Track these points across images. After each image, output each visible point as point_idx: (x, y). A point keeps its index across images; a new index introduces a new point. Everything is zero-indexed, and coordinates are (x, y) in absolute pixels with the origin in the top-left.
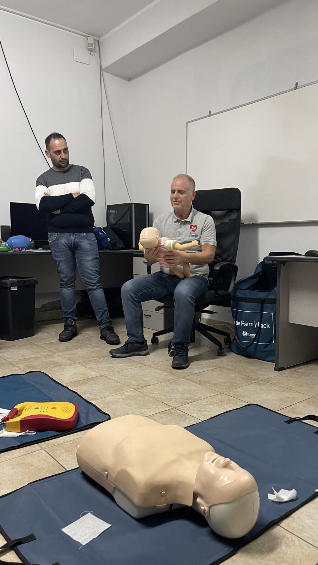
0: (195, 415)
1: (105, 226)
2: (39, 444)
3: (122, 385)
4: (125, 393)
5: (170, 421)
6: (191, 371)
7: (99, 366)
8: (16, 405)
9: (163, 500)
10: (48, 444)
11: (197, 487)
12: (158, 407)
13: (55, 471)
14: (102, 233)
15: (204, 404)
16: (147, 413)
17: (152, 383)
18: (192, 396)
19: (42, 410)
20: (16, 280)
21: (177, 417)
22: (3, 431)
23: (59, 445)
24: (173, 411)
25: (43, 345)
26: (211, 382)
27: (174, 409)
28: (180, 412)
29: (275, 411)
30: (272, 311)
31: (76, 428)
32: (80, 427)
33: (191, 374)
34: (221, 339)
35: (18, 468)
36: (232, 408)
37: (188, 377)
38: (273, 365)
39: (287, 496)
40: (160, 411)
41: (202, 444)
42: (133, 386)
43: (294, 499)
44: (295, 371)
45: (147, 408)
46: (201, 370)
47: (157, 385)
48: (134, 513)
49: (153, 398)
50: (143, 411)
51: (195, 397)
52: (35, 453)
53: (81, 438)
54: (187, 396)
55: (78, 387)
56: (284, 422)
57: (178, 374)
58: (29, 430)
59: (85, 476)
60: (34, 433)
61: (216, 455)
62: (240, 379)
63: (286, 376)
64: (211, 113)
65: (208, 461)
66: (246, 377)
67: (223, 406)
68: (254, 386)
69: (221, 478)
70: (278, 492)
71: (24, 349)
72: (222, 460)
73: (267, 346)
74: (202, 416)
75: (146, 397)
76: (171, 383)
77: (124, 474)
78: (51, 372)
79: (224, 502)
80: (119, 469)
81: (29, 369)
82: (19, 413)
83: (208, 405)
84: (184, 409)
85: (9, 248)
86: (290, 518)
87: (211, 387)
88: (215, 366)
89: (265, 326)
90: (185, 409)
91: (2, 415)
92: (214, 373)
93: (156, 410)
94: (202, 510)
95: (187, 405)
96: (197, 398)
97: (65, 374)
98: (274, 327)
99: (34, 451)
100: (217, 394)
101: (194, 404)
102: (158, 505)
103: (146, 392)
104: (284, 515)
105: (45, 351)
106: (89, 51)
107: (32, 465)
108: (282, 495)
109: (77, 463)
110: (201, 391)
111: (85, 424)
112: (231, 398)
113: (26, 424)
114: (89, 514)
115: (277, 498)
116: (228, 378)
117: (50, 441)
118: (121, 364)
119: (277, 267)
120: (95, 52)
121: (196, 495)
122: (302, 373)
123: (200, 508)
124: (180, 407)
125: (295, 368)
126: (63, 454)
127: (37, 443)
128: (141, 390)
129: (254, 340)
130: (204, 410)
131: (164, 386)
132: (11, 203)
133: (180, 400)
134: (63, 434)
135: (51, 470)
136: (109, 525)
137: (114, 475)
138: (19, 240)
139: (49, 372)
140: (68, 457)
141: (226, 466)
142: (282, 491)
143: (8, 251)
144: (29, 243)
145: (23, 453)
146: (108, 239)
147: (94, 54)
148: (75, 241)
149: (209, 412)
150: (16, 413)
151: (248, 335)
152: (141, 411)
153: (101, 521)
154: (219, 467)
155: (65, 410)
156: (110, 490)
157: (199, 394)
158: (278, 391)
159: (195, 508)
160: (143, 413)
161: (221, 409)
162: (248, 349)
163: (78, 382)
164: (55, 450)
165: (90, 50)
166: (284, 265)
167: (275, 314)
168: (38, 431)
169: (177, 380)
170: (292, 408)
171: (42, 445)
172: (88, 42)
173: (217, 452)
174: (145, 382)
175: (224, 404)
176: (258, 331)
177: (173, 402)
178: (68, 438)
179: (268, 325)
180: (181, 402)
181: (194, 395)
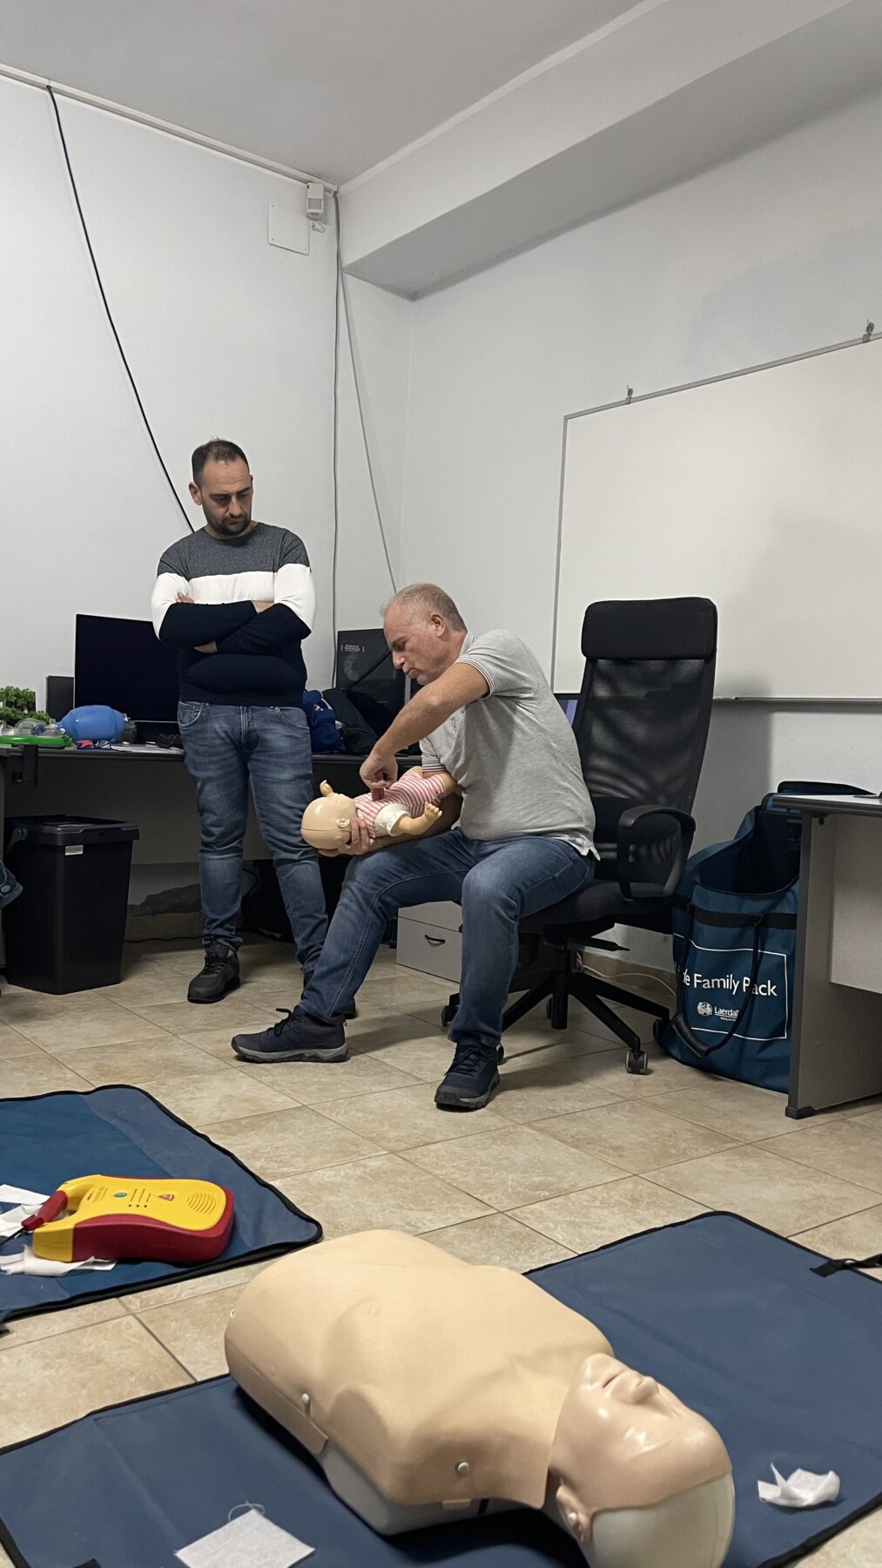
0: (559, 1236)
1: (331, 688)
2: (122, 1298)
3: (359, 1137)
4: (363, 1162)
5: (489, 1249)
6: (550, 1107)
7: (297, 1079)
8: (63, 1182)
9: (460, 1486)
10: (147, 1298)
11: (561, 1457)
12: (455, 1208)
13: (162, 1381)
14: (321, 707)
15: (586, 1206)
16: (425, 1221)
17: (440, 1137)
18: (550, 1179)
19: (135, 1203)
20: (80, 828)
21: (508, 1240)
22: (23, 1257)
23: (177, 1305)
24: (498, 1221)
25: (144, 1011)
26: (605, 1140)
27: (500, 1217)
28: (517, 1224)
29: (785, 1236)
30: (784, 948)
31: (226, 1259)
32: (236, 1254)
33: (551, 1115)
34: (641, 1023)
35: (60, 1366)
36: (665, 1221)
37: (542, 1125)
38: (783, 1100)
39: (812, 1489)
40: (460, 1218)
41: (579, 1329)
42: (389, 1142)
43: (833, 1499)
44: (844, 1120)
45: (426, 1210)
46: (578, 1106)
47: (453, 1141)
48: (380, 1520)
49: (442, 1180)
50: (414, 1215)
51: (559, 1182)
52: (109, 1325)
53: (237, 1288)
54: (538, 1179)
55: (236, 1137)
56: (811, 1269)
57: (514, 1113)
58: (96, 1258)
59: (248, 1405)
60: (110, 1267)
61: (615, 1366)
62: (689, 1135)
63: (818, 1134)
64: (633, 396)
65: (592, 1381)
66: (706, 1132)
67: (640, 1214)
68: (726, 1158)
69: (628, 1434)
70: (786, 1477)
71: (92, 1021)
72: (633, 1380)
73: (765, 1045)
74: (578, 1240)
75: (423, 1175)
76: (494, 1139)
77: (356, 1406)
78: (163, 1091)
79: (631, 1503)
80: (340, 1389)
81: (104, 1079)
82: (70, 1207)
83: (595, 1207)
84: (529, 1216)
85: (66, 740)
86: (818, 1556)
87: (605, 1156)
88: (619, 1096)
89: (764, 990)
90: (532, 1217)
91: (24, 1209)
92: (616, 1116)
93: (450, 1215)
94: (572, 1524)
95: (537, 1206)
96: (565, 1185)
97: (201, 1098)
98: (790, 994)
99: (107, 1318)
100: (623, 1176)
101: (556, 1204)
102: (448, 1499)
103: (423, 1163)
104: (803, 1546)
105: (149, 1027)
106: (310, 219)
107: (99, 1361)
108: (798, 1486)
109: (225, 1361)
110: (579, 1167)
111: (249, 1245)
112: (661, 1191)
113: (89, 1239)
114: (253, 1512)
115: (785, 1494)
116: (655, 1133)
117: (153, 1290)
118: (358, 1076)
119: (800, 825)
120: (326, 223)
121: (554, 1479)
122: (863, 1127)
123: (566, 1517)
124: (517, 1211)
125: (844, 1112)
126: (187, 1333)
127: (117, 1297)
128: (407, 1154)
129: (735, 1026)
130: (585, 1223)
131: (474, 1146)
132: (79, 617)
133: (519, 1188)
134: (191, 1272)
135: (152, 1377)
136: (308, 1550)
137: (327, 1405)
138: (95, 718)
139: (157, 1088)
140: (199, 1342)
141: (644, 1399)
142: (800, 1476)
143: (63, 748)
144: (121, 728)
145: (78, 1324)
146: (337, 722)
147: (323, 228)
148: (251, 727)
149: (597, 1228)
150: (60, 1206)
152: (409, 1217)
153: (284, 1536)
154: (624, 1402)
155: (198, 1205)
156: (314, 1449)
157: (572, 1174)
158: (795, 1179)
159: (551, 1515)
160: (412, 1223)
161: (631, 1222)
162: (713, 1054)
163: (236, 1121)
164: (166, 1317)
165: (313, 217)
166: (821, 822)
167: (791, 958)
168: (121, 1260)
169: (512, 1130)
170: (833, 1231)
171: (130, 1302)
172: (309, 197)
173: (619, 1355)
174: (421, 1133)
175: (641, 1207)
176: (747, 1002)
177: (498, 1195)
178: (201, 1284)
179: (771, 988)
180: (521, 1196)
181: (556, 1176)
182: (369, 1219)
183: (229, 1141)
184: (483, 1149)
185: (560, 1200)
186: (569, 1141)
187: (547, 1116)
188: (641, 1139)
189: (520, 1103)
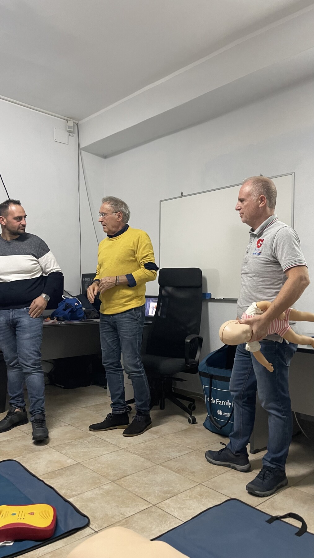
0: (176, 514)
3: (100, 476)
4: (102, 487)
5: (151, 523)
7: (75, 451)
12: (137, 505)
15: (184, 500)
16: (127, 512)
17: (129, 473)
18: (171, 488)
21: (158, 518)
24: (153, 509)
27: (154, 507)
28: (160, 510)
29: (255, 507)
31: (54, 537)
32: (58, 535)
36: (213, 504)
40: (139, 510)
42: (111, 477)
45: (126, 507)
49: (132, 493)
50: (123, 510)
51: (174, 490)
54: (166, 489)
55: (54, 480)
56: (265, 521)
57: (155, 460)
67: (203, 501)
68: (231, 473)
74: (183, 516)
75: (124, 491)
76: (149, 472)
78: (25, 460)
83: (187, 500)
84: (165, 506)
87: (189, 476)
92: (191, 458)
93: (135, 508)
95: (167, 501)
96: (176, 491)
97: (40, 462)
100: (196, 485)
101: (173, 499)
103: (124, 485)
110: (181, 482)
111: (64, 531)
112: (210, 490)
118: (97, 448)
120: (74, 133)
124: (160, 504)
128: (118, 482)
130: (184, 507)
131: (142, 476)
133: (159, 494)
134: (43, 543)
148: (14, 318)
149: (189, 509)
151: (223, 414)
152: (121, 511)
157: (178, 485)
160: (122, 513)
161: (201, 506)
162: (222, 429)
163: (53, 472)
169: (155, 467)
170: (271, 502)
174: (122, 472)
175: (203, 498)
177: (153, 497)
178: (46, 549)
180: (161, 497)
181: (172, 487)
183: (51, 482)
184: (145, 477)
185: (175, 497)
186: (176, 470)
187: (167, 460)
188: (201, 468)
189: (157, 455)
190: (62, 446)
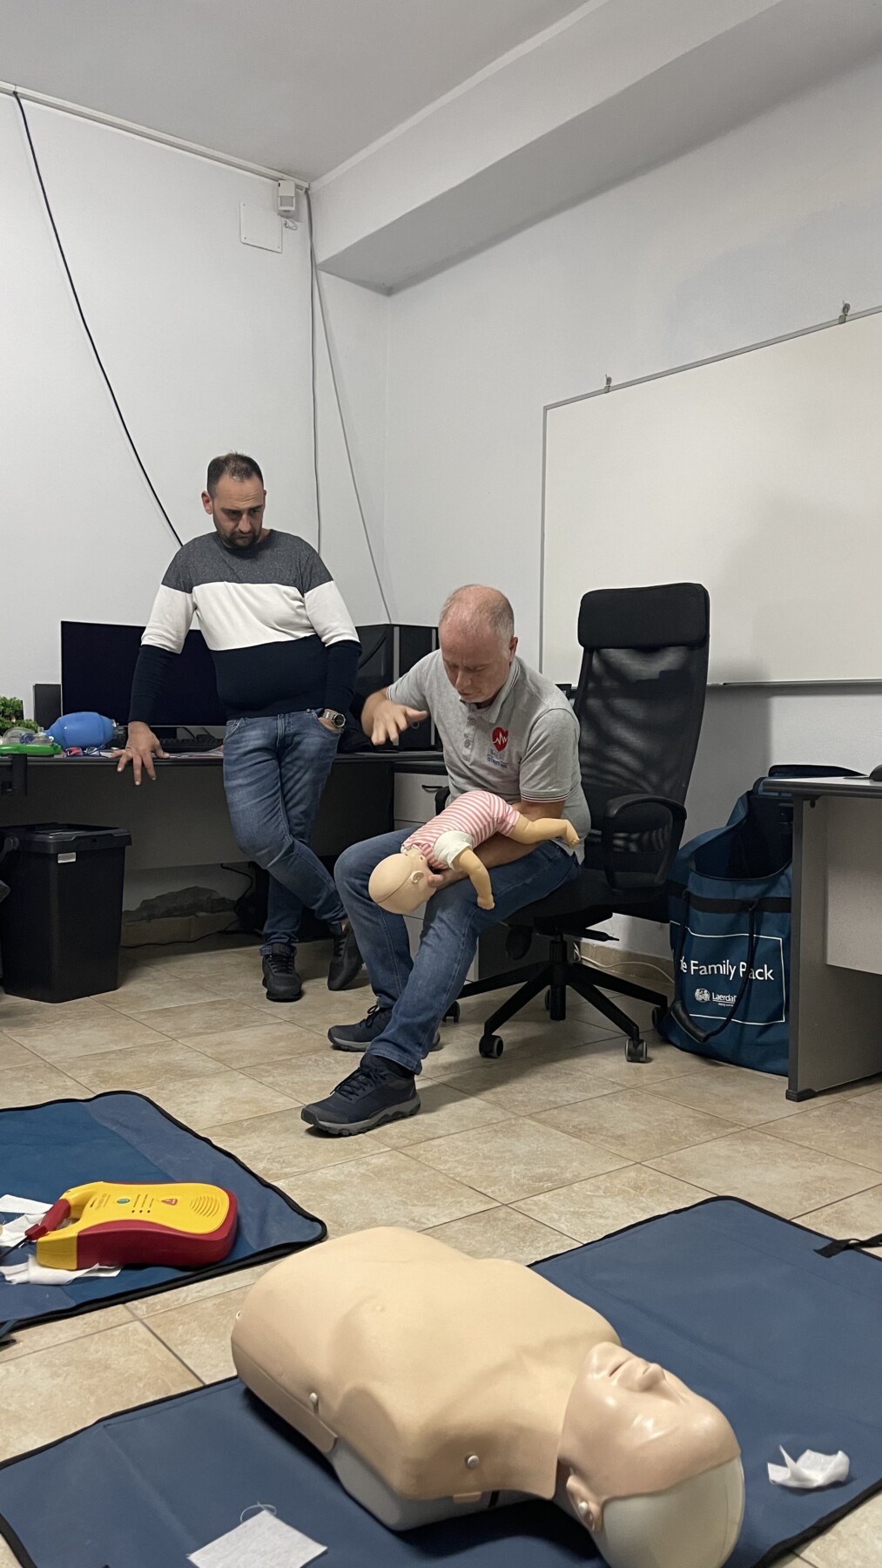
0: (563, 1227)
2: (128, 1304)
4: (367, 1159)
5: (494, 1242)
6: (551, 1098)
7: (297, 1079)
8: (65, 1190)
9: (471, 1479)
10: (153, 1304)
11: (569, 1447)
12: (458, 1202)
13: (171, 1386)
15: (589, 1196)
16: (429, 1217)
17: (443, 1132)
18: (554, 1170)
19: (137, 1209)
20: (72, 835)
21: (512, 1232)
22: (27, 1266)
23: (184, 1309)
24: (502, 1214)
25: (143, 1017)
26: (608, 1130)
27: (504, 1209)
28: (521, 1216)
29: (788, 1219)
30: (780, 932)
31: (231, 1260)
32: (241, 1257)
33: (552, 1106)
34: (638, 1011)
35: (68, 1375)
36: (667, 1208)
37: (543, 1116)
38: (782, 1083)
39: (822, 1470)
40: (465, 1212)
41: (586, 1318)
42: (392, 1138)
43: (842, 1479)
44: (844, 1102)
45: (429, 1205)
46: (580, 1096)
47: (456, 1136)
48: (392, 1516)
49: (445, 1174)
50: (418, 1211)
51: (562, 1173)
52: (116, 1332)
53: (243, 1290)
54: (541, 1170)
55: (238, 1140)
56: (815, 1251)
57: (517, 1106)
58: (101, 1265)
60: (115, 1274)
61: (621, 1354)
62: (691, 1121)
63: (818, 1116)
64: (612, 385)
65: (599, 1369)
66: (707, 1117)
67: (642, 1202)
68: (728, 1143)
69: (635, 1422)
70: (795, 1459)
71: (90, 1028)
72: (640, 1368)
73: (765, 1029)
74: (583, 1230)
75: (425, 1170)
76: (496, 1131)
77: (364, 1402)
78: (164, 1096)
79: (646, 1490)
80: (348, 1386)
81: (103, 1085)
82: (73, 1214)
83: (599, 1197)
84: (533, 1207)
85: (55, 748)
86: (830, 1536)
87: (607, 1145)
88: (620, 1085)
89: (761, 974)
90: (536, 1208)
91: (27, 1219)
92: (617, 1105)
93: (454, 1210)
94: (583, 1513)
95: (541, 1197)
96: (568, 1175)
97: (202, 1101)
98: (786, 977)
99: (113, 1325)
100: (625, 1164)
101: (559, 1195)
102: (458, 1493)
103: (426, 1159)
104: (813, 1527)
105: (149, 1032)
106: (282, 216)
107: (107, 1367)
108: (809, 1467)
109: (232, 1364)
110: (581, 1157)
111: (255, 1247)
112: (664, 1178)
113: (93, 1246)
114: (265, 1513)
115: (796, 1476)
116: (657, 1120)
117: (159, 1295)
119: (792, 808)
120: (298, 220)
121: (564, 1469)
122: (864, 1107)
123: (577, 1505)
124: (520, 1204)
125: (844, 1093)
126: (195, 1336)
127: (123, 1303)
128: (410, 1150)
129: (732, 1012)
130: (589, 1213)
131: (477, 1139)
132: (63, 623)
133: (522, 1180)
134: (198, 1274)
135: (159, 1381)
136: (321, 1549)
137: (336, 1404)
138: (82, 725)
139: (158, 1093)
140: (206, 1346)
141: (651, 1386)
142: (809, 1456)
143: (52, 756)
144: (109, 733)
145: (84, 1331)
147: (295, 226)
148: (287, 731)
149: (601, 1217)
150: (63, 1214)
151: (711, 998)
152: (412, 1213)
153: (297, 1535)
154: (630, 1389)
155: (202, 1209)
156: (324, 1447)
157: (575, 1164)
158: (797, 1161)
159: (562, 1505)
160: (416, 1219)
161: (635, 1210)
162: (712, 1039)
163: (238, 1123)
164: (173, 1322)
165: (285, 215)
166: (813, 805)
167: (787, 942)
168: (126, 1267)
169: (513, 1122)
170: (836, 1212)
171: (136, 1308)
172: (280, 195)
173: (625, 1345)
174: (423, 1129)
175: (645, 1195)
176: (744, 987)
177: (502, 1187)
178: (207, 1288)
179: (768, 971)
180: (525, 1187)
181: (559, 1166)
182: (374, 1216)
183: (230, 1144)
184: (485, 1142)
185: (564, 1190)
186: (572, 1131)
187: (548, 1107)
188: (643, 1127)
189: (521, 1095)
190: (262, 1067)
